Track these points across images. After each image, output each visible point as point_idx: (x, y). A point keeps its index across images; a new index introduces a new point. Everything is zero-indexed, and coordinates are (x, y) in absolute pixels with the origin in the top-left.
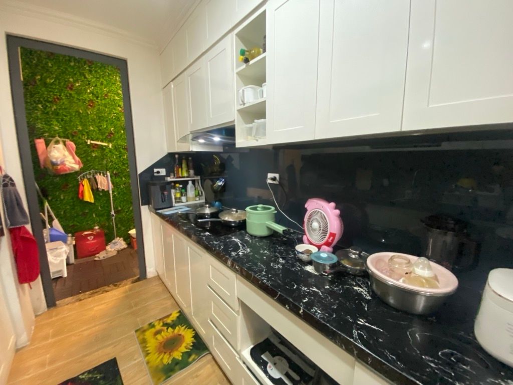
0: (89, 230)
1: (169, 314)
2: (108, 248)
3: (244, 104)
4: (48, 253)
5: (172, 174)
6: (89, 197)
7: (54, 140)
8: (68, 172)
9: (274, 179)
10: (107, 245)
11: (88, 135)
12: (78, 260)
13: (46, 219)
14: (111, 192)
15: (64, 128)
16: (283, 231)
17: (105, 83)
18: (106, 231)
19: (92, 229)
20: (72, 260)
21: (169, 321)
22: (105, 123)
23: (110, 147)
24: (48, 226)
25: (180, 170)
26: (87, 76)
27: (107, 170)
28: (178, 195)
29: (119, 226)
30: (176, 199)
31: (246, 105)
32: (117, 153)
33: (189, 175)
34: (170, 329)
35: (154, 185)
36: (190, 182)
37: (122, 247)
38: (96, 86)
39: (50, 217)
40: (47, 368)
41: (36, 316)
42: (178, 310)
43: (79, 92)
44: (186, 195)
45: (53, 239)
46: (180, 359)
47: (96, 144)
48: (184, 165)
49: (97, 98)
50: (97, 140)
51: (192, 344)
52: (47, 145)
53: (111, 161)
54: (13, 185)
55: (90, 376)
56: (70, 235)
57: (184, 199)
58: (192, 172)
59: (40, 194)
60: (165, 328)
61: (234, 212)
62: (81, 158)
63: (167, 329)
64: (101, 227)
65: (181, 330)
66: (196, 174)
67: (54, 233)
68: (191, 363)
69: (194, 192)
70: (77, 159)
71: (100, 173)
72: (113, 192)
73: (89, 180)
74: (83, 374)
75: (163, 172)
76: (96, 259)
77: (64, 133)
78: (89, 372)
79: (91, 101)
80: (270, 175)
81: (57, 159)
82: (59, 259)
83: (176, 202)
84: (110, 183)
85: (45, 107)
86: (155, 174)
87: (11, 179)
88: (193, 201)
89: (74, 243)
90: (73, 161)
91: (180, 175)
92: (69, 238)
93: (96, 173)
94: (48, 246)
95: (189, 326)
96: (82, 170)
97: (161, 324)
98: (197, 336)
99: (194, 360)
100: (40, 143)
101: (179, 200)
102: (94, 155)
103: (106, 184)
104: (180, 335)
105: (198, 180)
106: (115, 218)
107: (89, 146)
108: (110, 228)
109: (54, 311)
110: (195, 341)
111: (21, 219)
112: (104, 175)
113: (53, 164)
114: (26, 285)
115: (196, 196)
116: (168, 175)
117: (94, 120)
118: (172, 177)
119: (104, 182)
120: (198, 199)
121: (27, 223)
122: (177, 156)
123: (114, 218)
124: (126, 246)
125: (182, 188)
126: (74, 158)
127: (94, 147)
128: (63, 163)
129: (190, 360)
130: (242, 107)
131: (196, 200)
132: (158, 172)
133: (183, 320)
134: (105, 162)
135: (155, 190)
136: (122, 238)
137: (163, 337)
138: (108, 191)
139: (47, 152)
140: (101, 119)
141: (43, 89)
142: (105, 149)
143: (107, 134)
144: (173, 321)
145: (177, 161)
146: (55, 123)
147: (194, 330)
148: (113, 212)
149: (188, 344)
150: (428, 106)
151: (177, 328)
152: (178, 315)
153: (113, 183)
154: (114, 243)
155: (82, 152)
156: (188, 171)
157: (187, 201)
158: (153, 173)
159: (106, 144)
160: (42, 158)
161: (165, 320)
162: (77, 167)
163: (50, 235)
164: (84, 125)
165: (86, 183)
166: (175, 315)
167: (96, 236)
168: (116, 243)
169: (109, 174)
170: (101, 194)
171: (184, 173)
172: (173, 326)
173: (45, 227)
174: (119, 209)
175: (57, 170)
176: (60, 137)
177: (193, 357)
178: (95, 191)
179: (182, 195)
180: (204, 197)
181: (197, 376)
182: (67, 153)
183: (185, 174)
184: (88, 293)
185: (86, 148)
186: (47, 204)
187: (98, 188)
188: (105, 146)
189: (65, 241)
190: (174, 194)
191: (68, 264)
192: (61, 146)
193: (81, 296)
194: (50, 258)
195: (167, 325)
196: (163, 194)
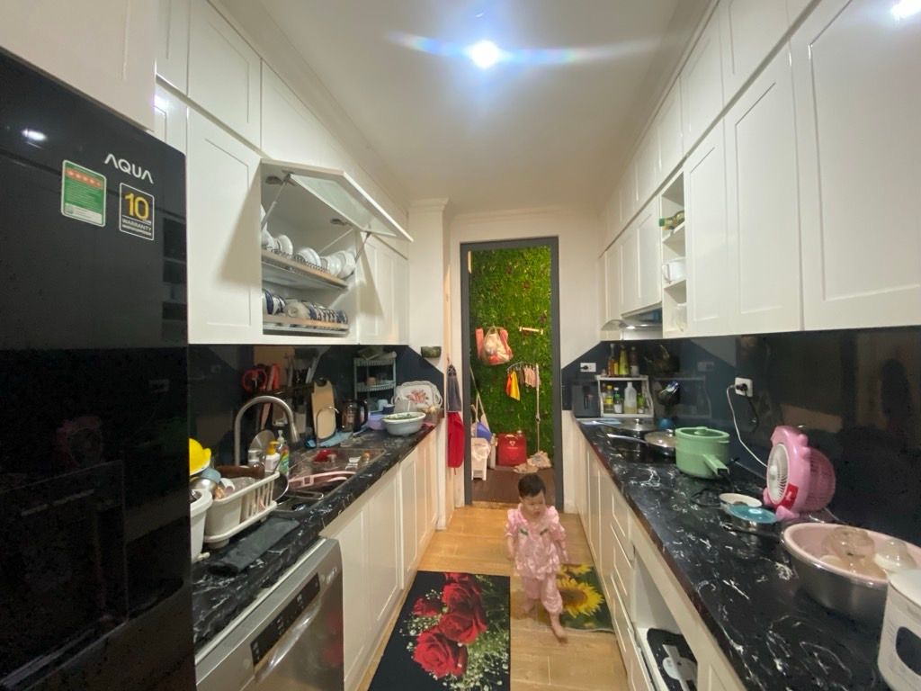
0: (512, 433)
1: (579, 563)
2: (529, 461)
3: (670, 282)
4: (473, 448)
5: (604, 371)
6: (515, 393)
7: (491, 328)
8: (499, 363)
9: (744, 387)
10: (529, 457)
11: (520, 322)
12: (499, 467)
13: (476, 411)
14: (538, 390)
15: (500, 315)
16: (719, 470)
17: (542, 257)
18: (529, 439)
19: (515, 433)
20: (493, 464)
21: (576, 571)
22: (538, 306)
23: (542, 333)
24: (477, 420)
25: (616, 365)
26: (525, 255)
27: (536, 361)
28: (610, 402)
29: (544, 436)
30: (605, 407)
31: (672, 283)
32: (548, 341)
33: (630, 372)
34: (573, 581)
35: (576, 384)
36: (630, 385)
37: (545, 466)
38: (533, 264)
39: (479, 411)
40: (454, 556)
41: (456, 508)
42: (591, 566)
43: (516, 275)
44: (622, 403)
45: (480, 434)
46: (575, 617)
47: (528, 331)
48: (623, 359)
49: (533, 277)
50: (529, 326)
51: (594, 611)
52: (485, 333)
53: (542, 351)
54: (455, 374)
55: (485, 580)
56: (494, 434)
57: (618, 408)
58: (635, 369)
59: (475, 385)
60: (568, 577)
61: (671, 435)
62: (511, 348)
63: (570, 579)
64: (524, 432)
65: (587, 589)
66: (642, 372)
67: (481, 428)
68: (584, 628)
69: (635, 400)
70: (509, 348)
71: (529, 365)
72: (540, 389)
73: (517, 372)
74: (479, 575)
75: (592, 367)
76: (515, 471)
77: (499, 320)
78: (485, 576)
79: (527, 282)
80: (739, 381)
81: (491, 348)
82: (482, 457)
83: (605, 412)
84: (538, 377)
85: (486, 295)
86: (582, 370)
87: (454, 370)
88: (634, 413)
89: (496, 444)
90: (504, 351)
91: (616, 373)
92: (493, 438)
93: (525, 365)
94: (474, 441)
95: (599, 590)
96: (512, 361)
97: (565, 570)
98: (604, 606)
99: (590, 628)
100: (480, 332)
101: (609, 409)
102: (524, 344)
103: (534, 379)
104: (584, 593)
105: (645, 381)
106: (540, 425)
107: (520, 333)
108: (534, 436)
109: (470, 509)
110: (599, 609)
111: (457, 406)
112: (532, 368)
113: (488, 355)
114: (453, 469)
115: (639, 407)
116: (599, 372)
117: (527, 303)
118: (604, 374)
119: (532, 376)
120: (641, 411)
121: (460, 410)
122: (612, 346)
123: (538, 423)
124: (549, 465)
125: (618, 392)
126: (506, 348)
127: (525, 335)
128: (495, 354)
129: (586, 625)
130: (668, 285)
131: (638, 413)
132: (586, 368)
133: (592, 578)
134: (535, 352)
135: (577, 391)
136: (546, 454)
137: (562, 584)
138: (535, 388)
139: (483, 343)
140: (534, 301)
141: (487, 278)
142: (536, 337)
143: (539, 319)
144: (580, 574)
145: (612, 352)
146: (493, 311)
147: (604, 598)
148: (538, 416)
149: (589, 607)
150: (824, 299)
151: (582, 584)
152: (589, 570)
153: (541, 379)
154: (536, 457)
155: (514, 342)
156: (628, 367)
157: (623, 412)
158: (580, 368)
159: (537, 330)
160: (479, 348)
161: (571, 568)
162: (507, 358)
163: (478, 430)
164: (518, 310)
165: (514, 375)
166: (584, 569)
167: (519, 442)
168: (539, 457)
169: (537, 367)
170: (528, 391)
171: (621, 371)
172: (579, 579)
173: (474, 421)
174: (546, 413)
175: (490, 360)
176: (496, 325)
177: (591, 624)
178: (522, 386)
179: (615, 401)
180: (652, 410)
181: (588, 646)
182: (500, 342)
183: (623, 372)
184: (500, 504)
185: (518, 336)
186: (478, 396)
187: (525, 384)
188: (536, 333)
189: (489, 440)
190: (604, 399)
191: (488, 468)
192: (495, 335)
193: (494, 504)
194: (474, 453)
195: (572, 575)
196: (586, 396)
